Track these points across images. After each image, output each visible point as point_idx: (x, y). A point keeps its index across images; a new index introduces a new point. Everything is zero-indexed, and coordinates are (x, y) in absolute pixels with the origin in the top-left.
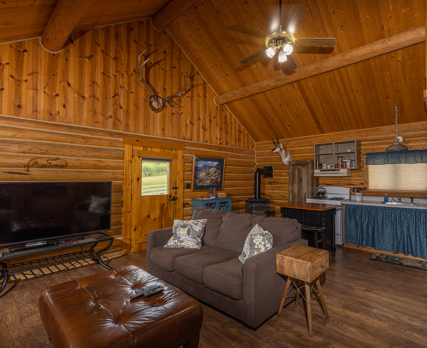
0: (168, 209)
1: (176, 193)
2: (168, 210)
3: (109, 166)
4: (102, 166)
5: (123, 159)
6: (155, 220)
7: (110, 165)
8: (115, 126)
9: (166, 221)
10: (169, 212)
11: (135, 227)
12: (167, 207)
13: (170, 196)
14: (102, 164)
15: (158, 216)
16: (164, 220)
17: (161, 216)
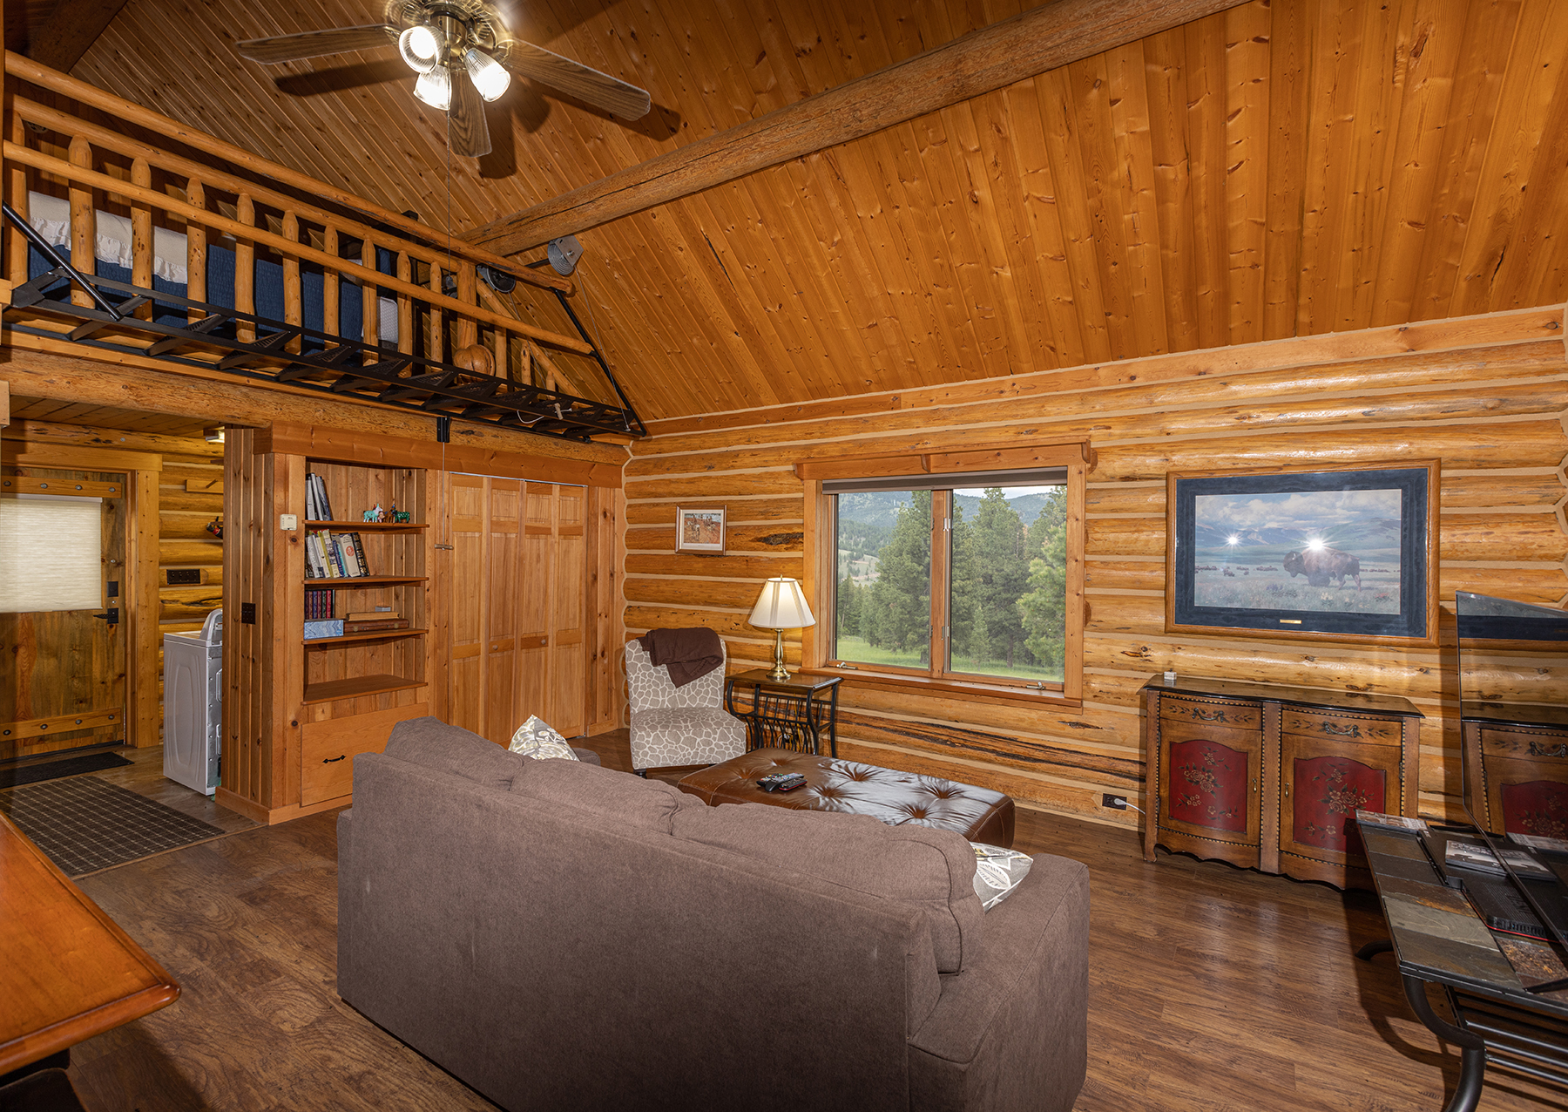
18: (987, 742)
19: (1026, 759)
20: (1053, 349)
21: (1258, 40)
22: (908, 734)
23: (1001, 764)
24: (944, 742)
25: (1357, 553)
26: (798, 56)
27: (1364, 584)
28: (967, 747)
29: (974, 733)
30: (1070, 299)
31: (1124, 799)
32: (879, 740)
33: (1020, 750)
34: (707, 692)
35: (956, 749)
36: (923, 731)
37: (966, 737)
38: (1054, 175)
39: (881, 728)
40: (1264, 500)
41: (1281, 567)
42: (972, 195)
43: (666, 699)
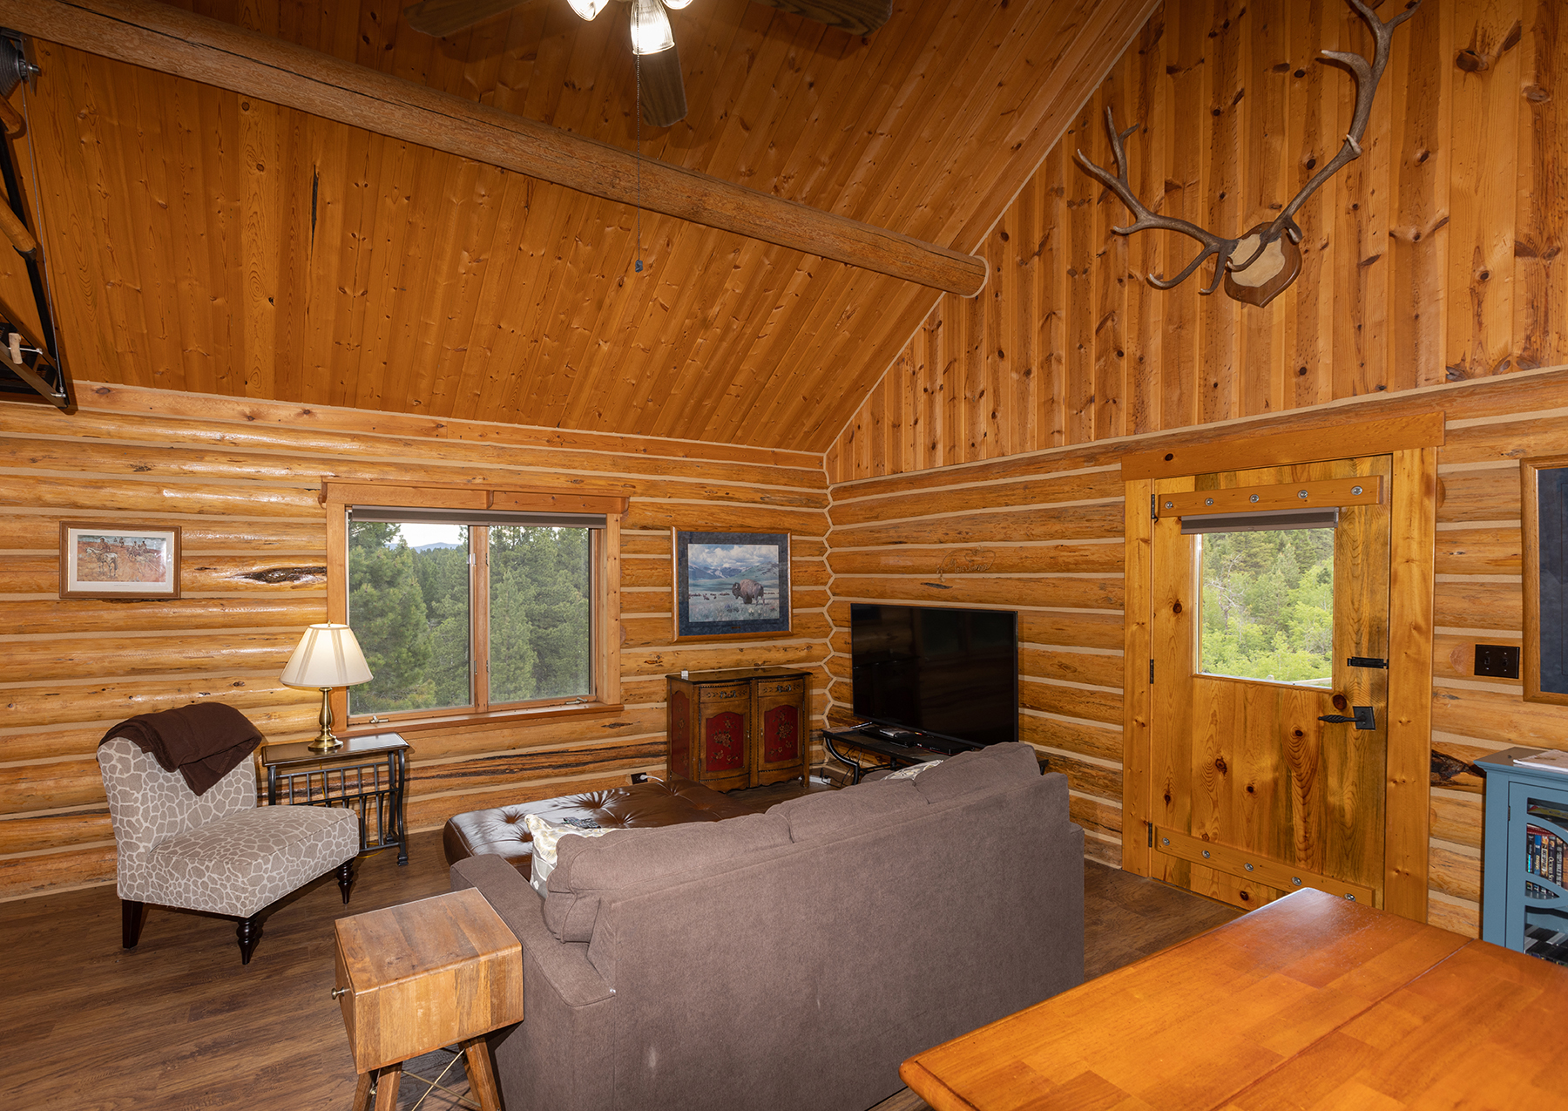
0: (1324, 761)
1: (1381, 689)
2: (1325, 768)
3: (1087, 562)
4: (1070, 563)
5: (1122, 533)
6: (1250, 789)
7: (1091, 558)
8: (1103, 426)
9: (1313, 819)
10: (1333, 782)
11: (1166, 787)
12: (1321, 749)
13: (1340, 699)
14: (1069, 556)
15: (1268, 776)
16: (1300, 807)
17: (1281, 783)
18: (544, 760)
19: (577, 765)
20: (600, 415)
21: (809, 274)
22: (464, 775)
23: (556, 776)
24: (503, 772)
25: (764, 583)
26: (566, 85)
27: (766, 601)
28: (526, 770)
29: (530, 755)
30: (634, 382)
31: (645, 774)
32: (432, 791)
33: (572, 759)
34: (238, 791)
35: (515, 775)
36: (480, 767)
37: (525, 760)
38: (680, 294)
39: (433, 777)
40: (722, 549)
41: (730, 592)
42: (622, 279)
43: (186, 816)
